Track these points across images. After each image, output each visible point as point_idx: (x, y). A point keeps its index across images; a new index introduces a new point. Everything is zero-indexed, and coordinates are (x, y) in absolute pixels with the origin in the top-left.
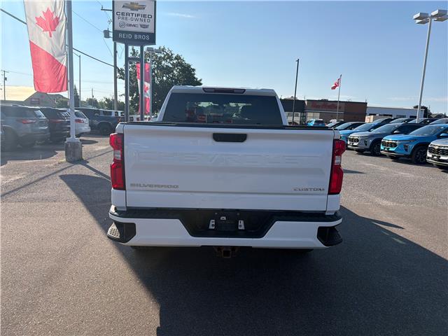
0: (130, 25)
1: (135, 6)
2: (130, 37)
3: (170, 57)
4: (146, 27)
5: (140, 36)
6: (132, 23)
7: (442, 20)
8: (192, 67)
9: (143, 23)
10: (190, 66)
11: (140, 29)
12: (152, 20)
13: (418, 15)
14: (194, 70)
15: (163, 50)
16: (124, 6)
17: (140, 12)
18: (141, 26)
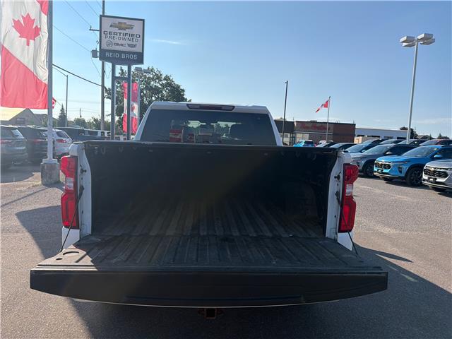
0: (118, 44)
1: (123, 26)
2: (117, 55)
3: (158, 77)
4: (134, 46)
5: (127, 56)
6: (120, 42)
7: (428, 44)
8: (182, 88)
9: (131, 42)
10: (179, 87)
11: (127, 49)
12: (141, 39)
13: (405, 38)
14: (183, 91)
15: (152, 70)
16: (111, 26)
17: (127, 31)
18: (129, 45)
